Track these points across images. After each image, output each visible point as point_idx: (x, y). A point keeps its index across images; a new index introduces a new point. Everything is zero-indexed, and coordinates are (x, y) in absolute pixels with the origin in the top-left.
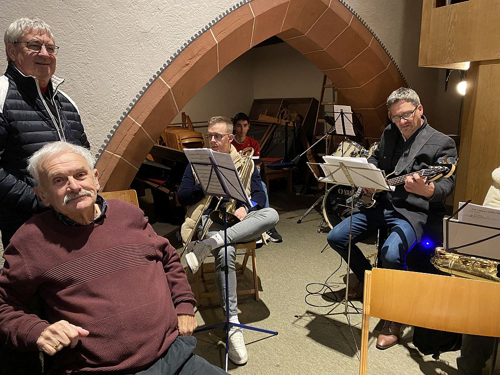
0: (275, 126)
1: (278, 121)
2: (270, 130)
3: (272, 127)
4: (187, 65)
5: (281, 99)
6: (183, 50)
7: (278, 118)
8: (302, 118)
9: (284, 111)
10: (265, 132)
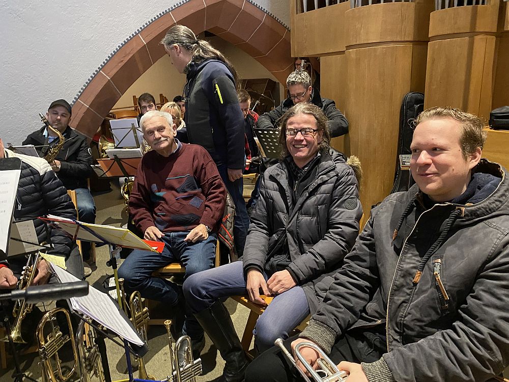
4: (122, 61)
6: (117, 51)
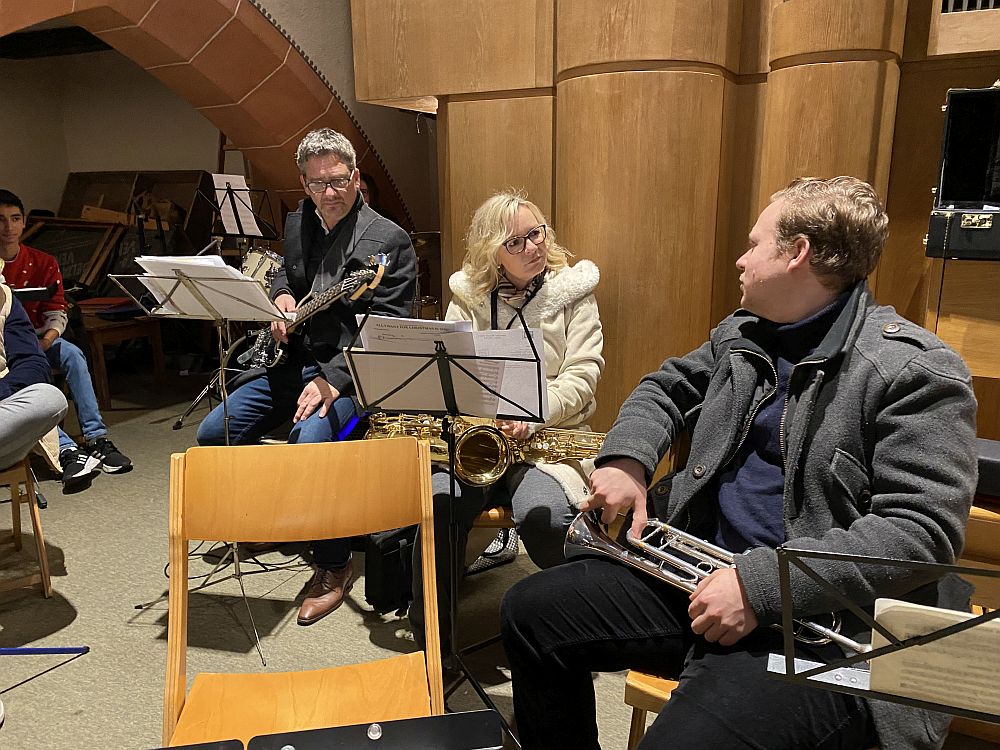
0: (120, 230)
1: (129, 219)
2: (110, 239)
3: (114, 231)
5: (133, 174)
7: (129, 212)
8: (182, 213)
9: (141, 199)
10: (98, 243)
